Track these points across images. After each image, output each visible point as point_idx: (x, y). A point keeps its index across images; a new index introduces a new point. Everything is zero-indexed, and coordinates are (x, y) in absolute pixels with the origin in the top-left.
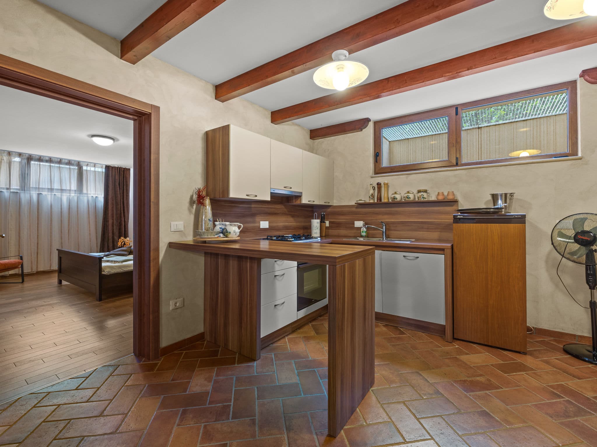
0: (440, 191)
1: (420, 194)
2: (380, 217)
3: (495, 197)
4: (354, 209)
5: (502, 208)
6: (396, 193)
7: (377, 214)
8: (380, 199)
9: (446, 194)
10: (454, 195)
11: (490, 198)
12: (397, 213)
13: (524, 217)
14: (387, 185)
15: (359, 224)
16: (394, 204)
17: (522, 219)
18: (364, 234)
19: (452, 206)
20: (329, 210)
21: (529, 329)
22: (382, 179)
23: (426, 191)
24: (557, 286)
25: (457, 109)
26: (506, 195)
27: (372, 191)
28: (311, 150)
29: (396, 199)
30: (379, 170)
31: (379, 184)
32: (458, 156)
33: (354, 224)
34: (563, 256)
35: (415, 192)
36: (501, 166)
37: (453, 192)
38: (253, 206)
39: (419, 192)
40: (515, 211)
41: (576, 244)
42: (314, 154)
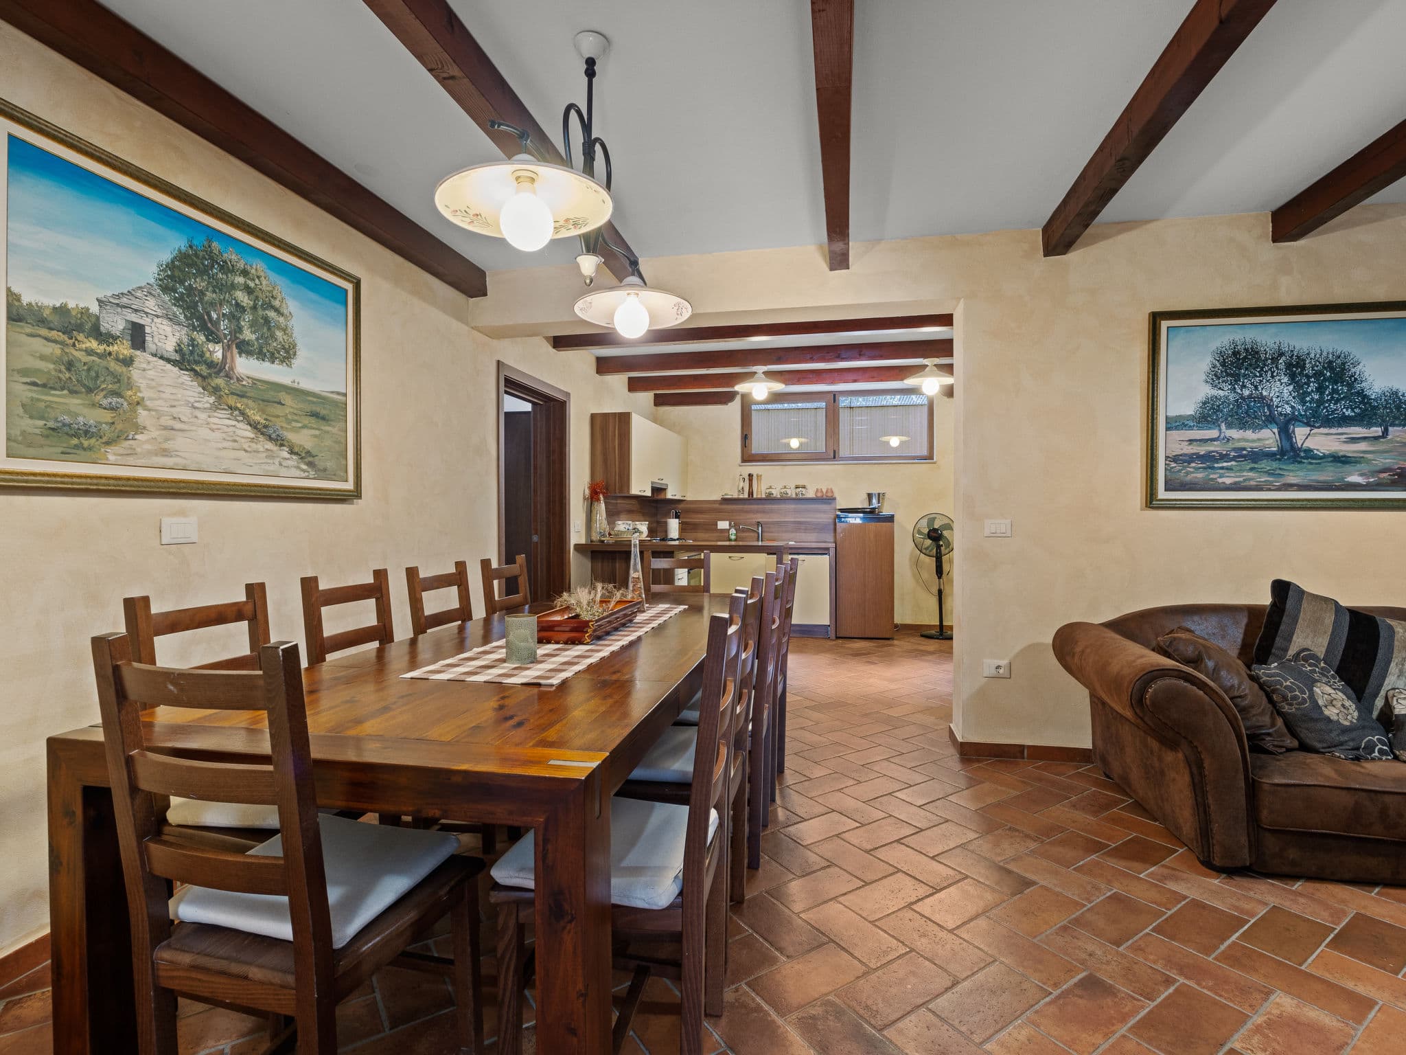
0: (819, 487)
1: (798, 490)
2: (751, 516)
3: (870, 496)
4: (717, 506)
5: (875, 508)
6: (771, 487)
7: (747, 512)
8: (751, 493)
9: (824, 491)
10: (832, 492)
11: (866, 496)
12: (771, 511)
13: (893, 516)
14: (759, 477)
15: (723, 525)
16: (769, 499)
17: (890, 519)
18: (733, 537)
19: (830, 504)
20: (682, 506)
21: (896, 626)
22: (754, 469)
23: (804, 487)
24: (917, 582)
25: (834, 395)
26: (879, 494)
27: (742, 484)
28: (655, 420)
29: (773, 494)
30: (748, 458)
31: (750, 476)
32: (836, 449)
33: (717, 525)
34: (921, 551)
35: (793, 486)
36: (875, 464)
37: (831, 489)
38: (618, 502)
39: (797, 487)
40: (886, 511)
41: (929, 540)
42: (657, 426)
